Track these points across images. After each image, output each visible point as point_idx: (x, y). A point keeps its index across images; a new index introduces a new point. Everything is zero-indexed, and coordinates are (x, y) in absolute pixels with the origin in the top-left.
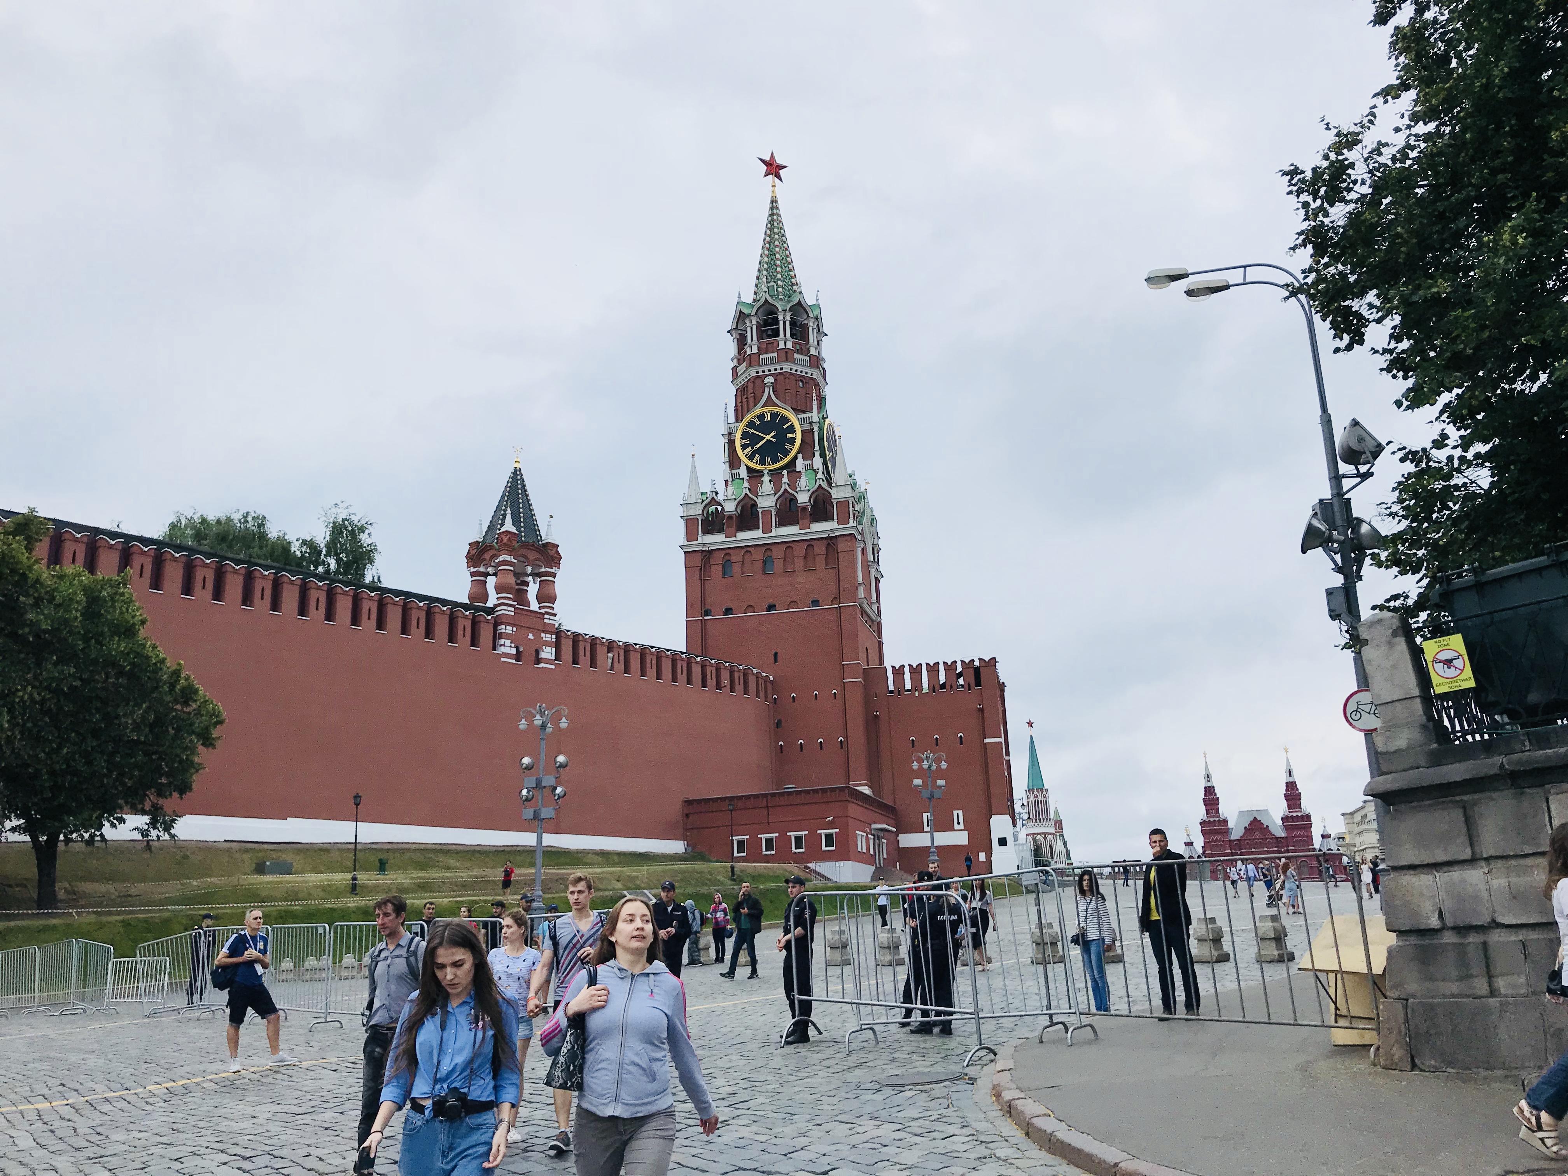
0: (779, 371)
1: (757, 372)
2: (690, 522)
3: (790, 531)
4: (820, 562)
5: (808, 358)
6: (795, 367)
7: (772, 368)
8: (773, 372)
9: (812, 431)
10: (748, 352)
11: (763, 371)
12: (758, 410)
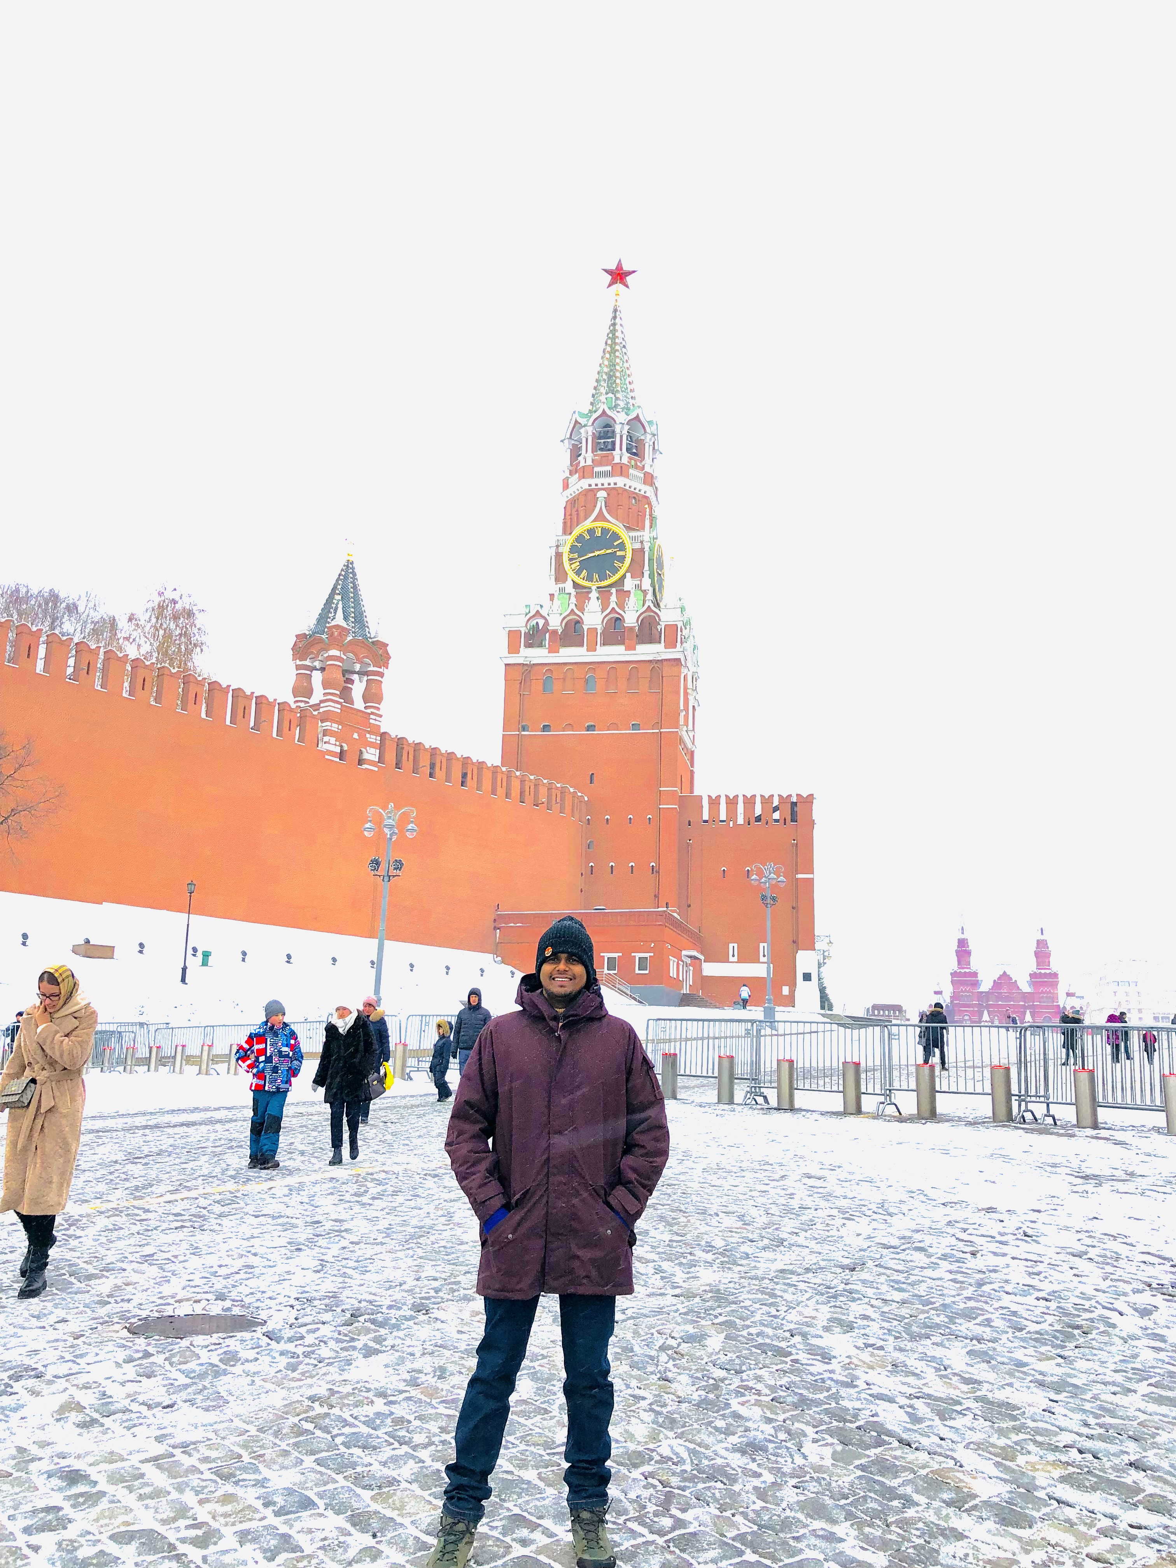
0: (612, 486)
1: (590, 485)
2: (512, 634)
3: (615, 653)
4: (644, 685)
5: (642, 475)
6: (628, 482)
7: (606, 481)
8: (606, 486)
9: (642, 550)
10: (582, 464)
11: (596, 485)
12: (588, 524)
